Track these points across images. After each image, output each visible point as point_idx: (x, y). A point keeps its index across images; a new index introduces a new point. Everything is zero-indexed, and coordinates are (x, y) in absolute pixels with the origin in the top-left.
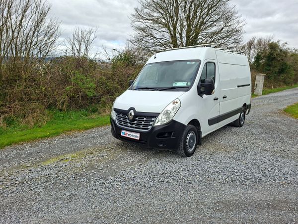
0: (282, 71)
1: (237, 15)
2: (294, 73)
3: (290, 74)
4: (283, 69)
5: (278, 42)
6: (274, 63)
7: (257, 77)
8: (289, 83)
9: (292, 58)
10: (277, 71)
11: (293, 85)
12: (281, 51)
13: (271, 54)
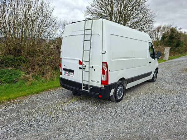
0: (178, 45)
1: (150, 11)
2: (184, 46)
3: (182, 47)
4: (178, 44)
5: (176, 27)
6: (173, 40)
7: (165, 49)
8: (182, 53)
9: (184, 37)
10: (175, 45)
11: (184, 54)
12: (178, 33)
13: (172, 35)
